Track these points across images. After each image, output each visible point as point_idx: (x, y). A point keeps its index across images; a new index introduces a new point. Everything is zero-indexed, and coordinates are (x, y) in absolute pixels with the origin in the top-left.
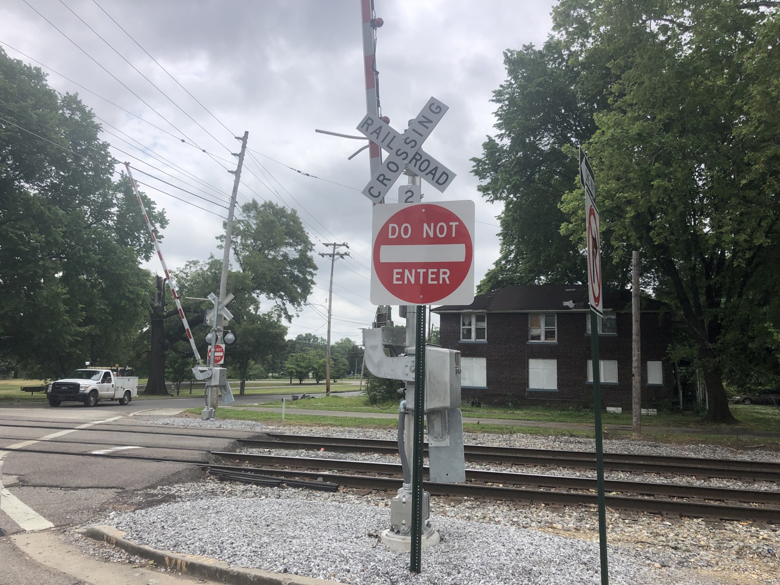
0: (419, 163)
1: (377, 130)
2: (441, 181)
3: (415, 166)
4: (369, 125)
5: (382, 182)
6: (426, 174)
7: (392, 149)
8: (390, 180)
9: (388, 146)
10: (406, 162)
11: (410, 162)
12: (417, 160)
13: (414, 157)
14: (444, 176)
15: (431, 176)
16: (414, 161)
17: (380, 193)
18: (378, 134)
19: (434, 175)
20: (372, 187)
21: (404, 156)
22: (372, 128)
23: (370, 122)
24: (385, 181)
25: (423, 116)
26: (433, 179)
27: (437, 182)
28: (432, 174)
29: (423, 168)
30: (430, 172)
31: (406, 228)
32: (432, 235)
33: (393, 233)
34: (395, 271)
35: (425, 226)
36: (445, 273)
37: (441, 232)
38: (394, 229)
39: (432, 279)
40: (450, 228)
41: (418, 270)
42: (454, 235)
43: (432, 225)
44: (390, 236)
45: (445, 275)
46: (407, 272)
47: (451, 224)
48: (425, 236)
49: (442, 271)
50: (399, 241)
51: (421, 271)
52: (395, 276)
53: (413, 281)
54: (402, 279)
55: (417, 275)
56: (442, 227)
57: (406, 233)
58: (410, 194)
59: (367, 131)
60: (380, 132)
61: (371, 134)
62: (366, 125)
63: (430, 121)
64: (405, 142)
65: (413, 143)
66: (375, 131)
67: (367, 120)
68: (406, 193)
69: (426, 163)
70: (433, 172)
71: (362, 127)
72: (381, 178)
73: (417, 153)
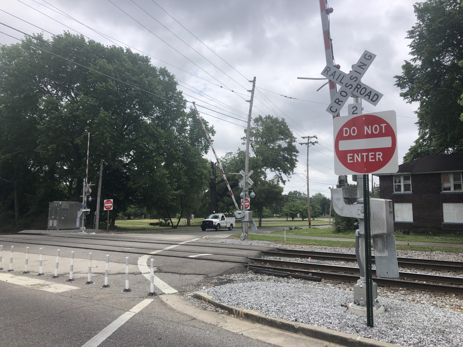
0: (359, 90)
1: (333, 73)
2: (374, 99)
3: (357, 92)
4: (328, 71)
5: (337, 103)
6: (365, 96)
7: (343, 83)
8: (342, 102)
9: (340, 82)
10: (351, 90)
11: (354, 90)
12: (358, 88)
13: (356, 87)
14: (376, 96)
15: (367, 97)
16: (357, 89)
17: (337, 110)
18: (334, 76)
19: (369, 96)
20: (332, 107)
21: (350, 86)
22: (330, 73)
23: (328, 69)
24: (339, 103)
25: (361, 62)
26: (369, 99)
27: (372, 100)
28: (368, 95)
29: (362, 93)
30: (367, 95)
31: (354, 130)
32: (370, 132)
33: (346, 133)
34: (349, 155)
35: (366, 128)
36: (379, 155)
37: (376, 131)
38: (346, 131)
39: (372, 159)
40: (381, 128)
41: (363, 154)
42: (384, 132)
43: (370, 126)
44: (344, 135)
45: (379, 156)
46: (356, 155)
47: (381, 125)
48: (366, 133)
49: (377, 153)
50: (350, 137)
51: (365, 154)
52: (349, 158)
53: (360, 160)
54: (353, 159)
55: (362, 157)
56: (376, 128)
57: (354, 132)
58: (355, 109)
59: (327, 74)
60: (335, 74)
61: (330, 76)
62: (326, 71)
63: (365, 65)
64: (351, 79)
65: (355, 79)
66: (332, 74)
67: (327, 68)
68: (353, 108)
69: (364, 90)
70: (369, 94)
71: (324, 73)
72: (337, 101)
73: (358, 84)
